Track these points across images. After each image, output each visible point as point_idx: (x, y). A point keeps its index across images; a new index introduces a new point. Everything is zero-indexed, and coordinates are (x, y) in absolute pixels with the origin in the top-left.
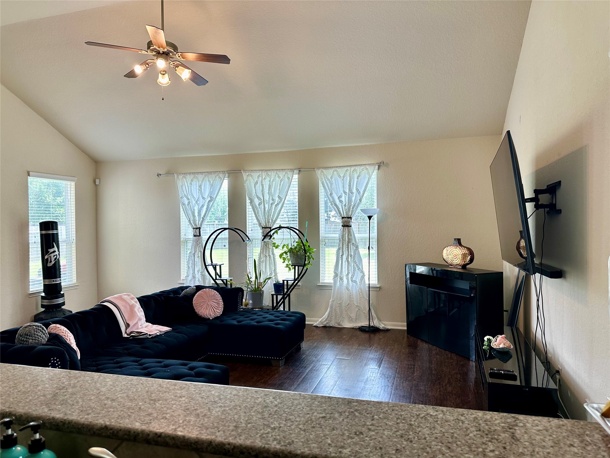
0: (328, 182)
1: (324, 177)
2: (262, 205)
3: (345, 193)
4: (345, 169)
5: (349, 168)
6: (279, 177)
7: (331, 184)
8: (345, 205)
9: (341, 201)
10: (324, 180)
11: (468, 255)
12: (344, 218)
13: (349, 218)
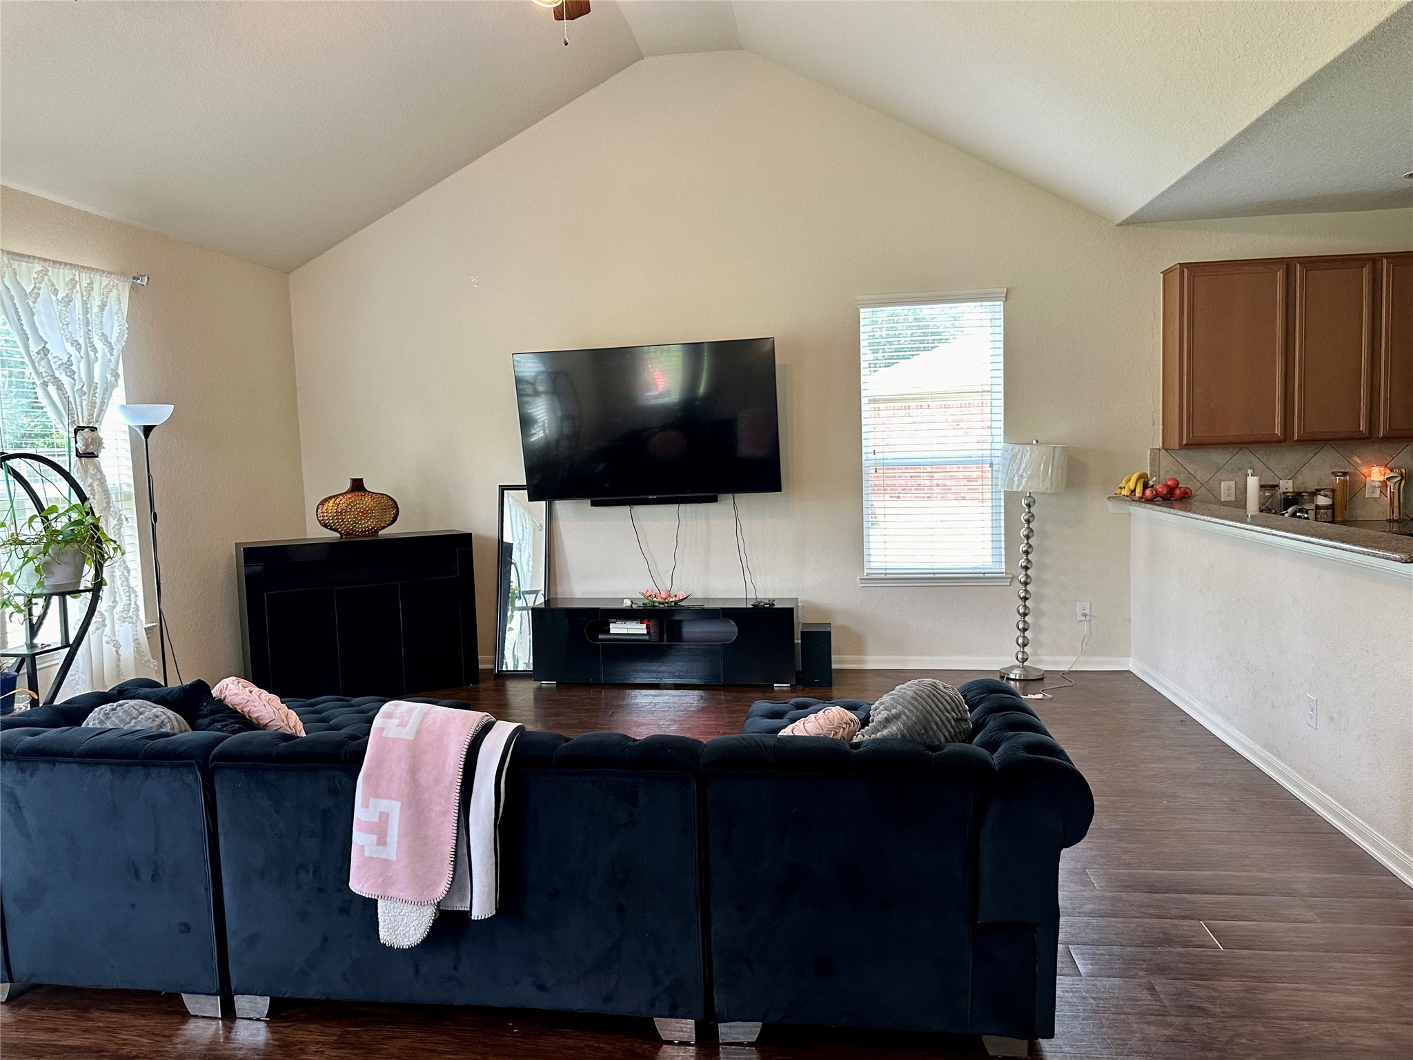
3: (79, 348)
4: (69, 274)
5: (77, 274)
8: (83, 390)
11: (391, 508)
12: (82, 428)
13: (93, 429)
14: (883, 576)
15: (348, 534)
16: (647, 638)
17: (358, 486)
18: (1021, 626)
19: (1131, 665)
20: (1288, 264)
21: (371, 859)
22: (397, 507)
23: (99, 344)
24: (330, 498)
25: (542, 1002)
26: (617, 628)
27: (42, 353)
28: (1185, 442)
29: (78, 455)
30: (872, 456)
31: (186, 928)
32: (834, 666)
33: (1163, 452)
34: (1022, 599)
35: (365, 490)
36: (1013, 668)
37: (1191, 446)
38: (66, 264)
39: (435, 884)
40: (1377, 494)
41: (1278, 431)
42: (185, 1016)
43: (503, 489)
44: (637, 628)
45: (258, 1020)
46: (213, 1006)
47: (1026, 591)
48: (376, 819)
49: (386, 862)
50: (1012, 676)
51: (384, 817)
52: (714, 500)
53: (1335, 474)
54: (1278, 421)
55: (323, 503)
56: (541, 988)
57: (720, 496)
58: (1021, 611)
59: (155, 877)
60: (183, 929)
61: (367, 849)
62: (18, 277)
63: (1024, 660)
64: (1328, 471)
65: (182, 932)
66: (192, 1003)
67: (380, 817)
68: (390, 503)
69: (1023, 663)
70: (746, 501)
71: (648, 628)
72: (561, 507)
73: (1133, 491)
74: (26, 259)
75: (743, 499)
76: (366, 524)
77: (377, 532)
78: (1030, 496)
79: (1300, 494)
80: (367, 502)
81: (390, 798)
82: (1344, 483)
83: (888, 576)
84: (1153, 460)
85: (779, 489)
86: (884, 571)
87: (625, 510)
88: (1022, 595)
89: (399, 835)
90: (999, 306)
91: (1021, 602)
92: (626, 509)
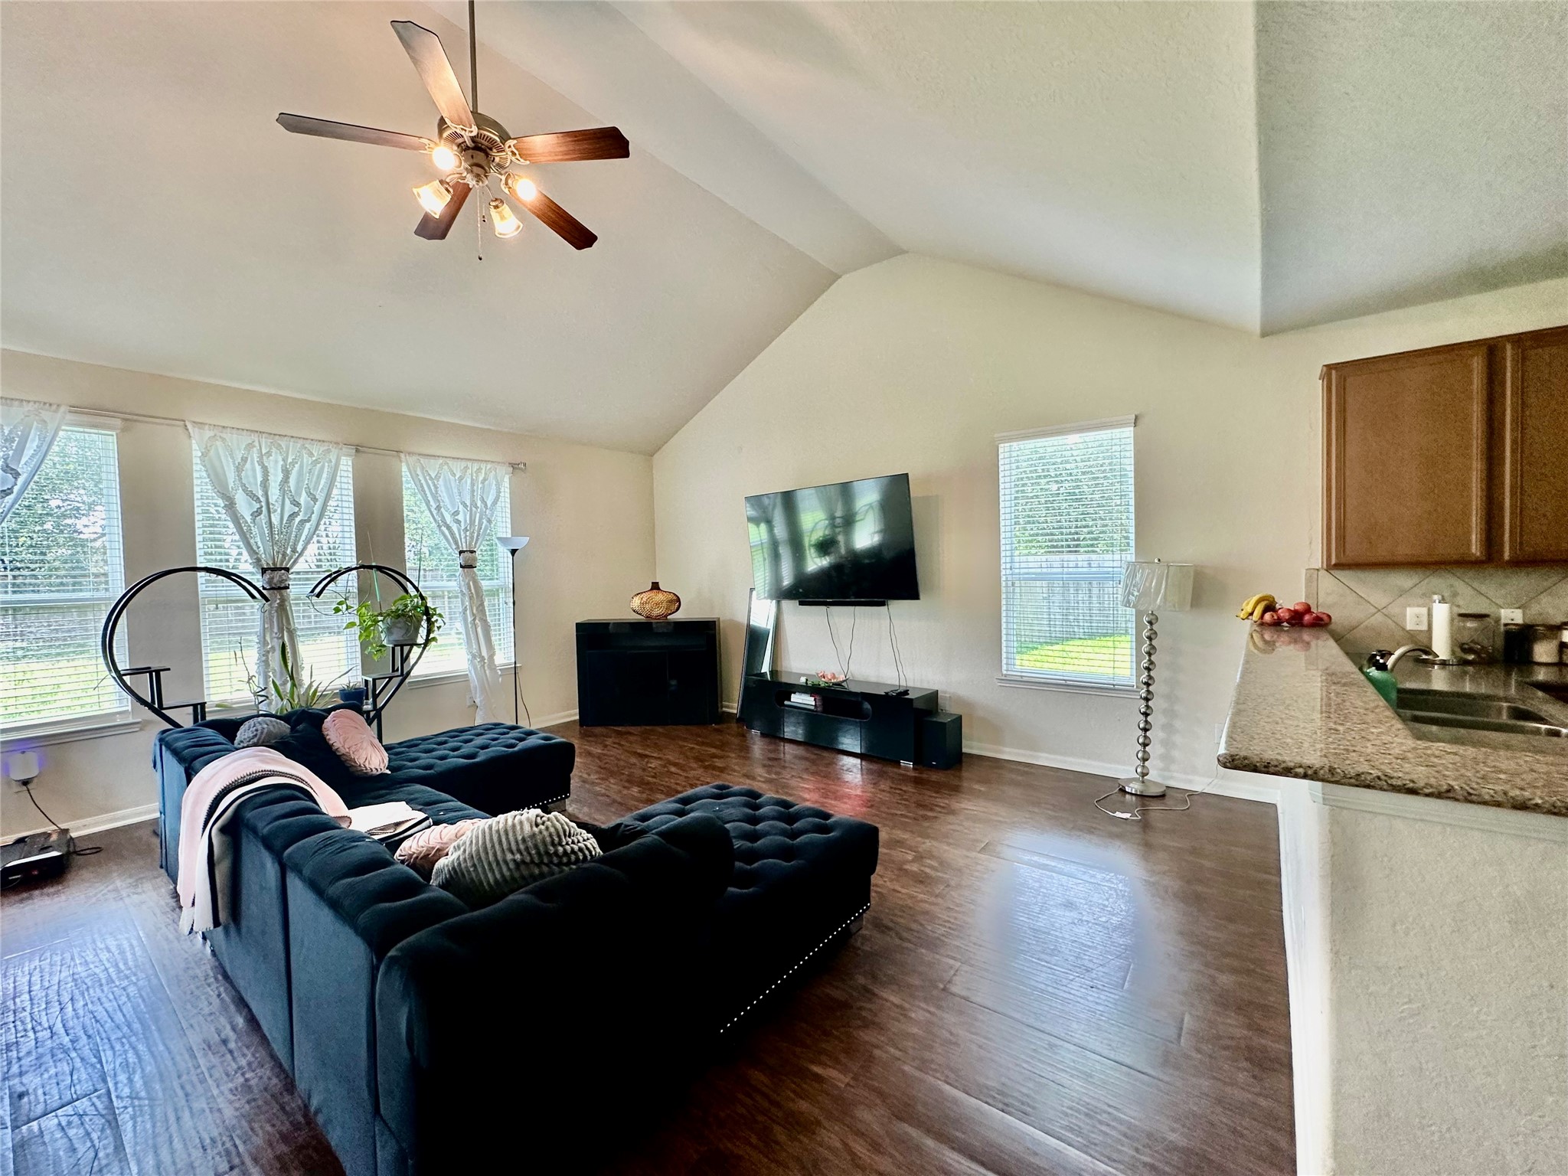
0: (430, 482)
1: (423, 474)
2: (263, 517)
3: (465, 506)
4: (463, 464)
5: (469, 464)
6: (311, 454)
7: (436, 488)
8: (466, 530)
9: (458, 522)
10: (421, 478)
11: (676, 602)
12: (464, 552)
13: (472, 552)
14: (1019, 679)
15: (647, 617)
16: (813, 708)
17: (655, 586)
18: (1141, 741)
20: (1491, 348)
22: (680, 602)
23: (479, 504)
24: (638, 594)
26: (796, 699)
28: (1333, 561)
29: (461, 566)
33: (1323, 573)
34: (1142, 714)
35: (660, 591)
36: (1130, 781)
37: (1340, 566)
38: (462, 459)
41: (1474, 550)
43: (752, 590)
44: (808, 700)
47: (1147, 706)
50: (1128, 788)
52: (882, 604)
58: (1142, 726)
62: (428, 468)
63: (1143, 774)
68: (675, 598)
69: (1143, 777)
71: (815, 700)
74: (432, 458)
76: (659, 611)
77: (666, 616)
78: (1152, 614)
80: (659, 597)
83: (1025, 679)
84: (1309, 580)
85: (918, 597)
86: (1019, 674)
88: (1143, 710)
90: (1129, 431)
91: (1142, 718)
92: (823, 608)
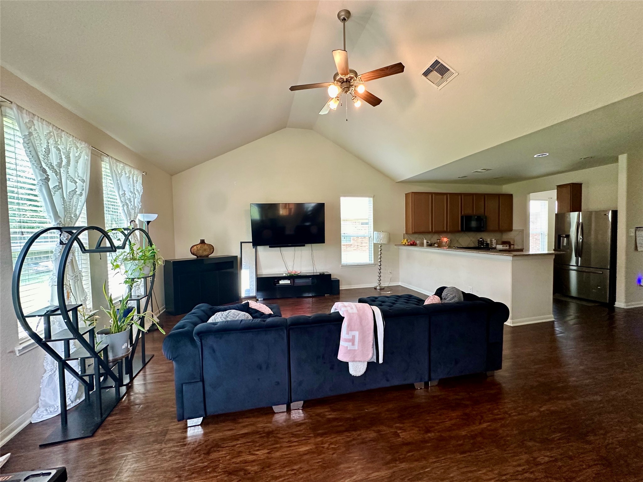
11: (212, 248)
12: (133, 221)
14: (346, 265)
15: (200, 256)
16: (291, 284)
17: (203, 242)
18: (379, 276)
19: (400, 284)
20: (432, 194)
21: (350, 350)
22: (214, 248)
24: (195, 245)
25: (388, 385)
26: (282, 282)
27: (123, 194)
30: (344, 234)
31: (278, 383)
32: (340, 289)
33: (406, 234)
35: (205, 243)
36: (377, 286)
37: (415, 233)
38: (128, 165)
39: (368, 355)
40: (445, 244)
41: (430, 230)
42: (274, 413)
43: (241, 243)
44: (288, 282)
45: (299, 409)
46: (284, 407)
47: (380, 267)
48: (351, 338)
49: (355, 350)
50: (377, 288)
51: (354, 337)
52: (304, 246)
53: (438, 240)
54: (430, 228)
55: (193, 247)
56: (388, 380)
57: (306, 245)
58: (379, 272)
59: (267, 368)
60: (276, 384)
61: (349, 347)
62: (118, 168)
63: (380, 284)
64: (436, 239)
65: (276, 385)
66: (276, 408)
67: (352, 337)
70: (315, 246)
71: (290, 281)
72: (260, 248)
73: (406, 243)
74: (119, 162)
75: (314, 245)
76: (205, 253)
77: (208, 256)
78: (381, 244)
79: (432, 244)
80: (206, 247)
81: (355, 331)
82: (440, 241)
84: (404, 236)
85: (324, 243)
87: (279, 248)
89: (358, 341)
90: (372, 199)
91: (379, 270)
